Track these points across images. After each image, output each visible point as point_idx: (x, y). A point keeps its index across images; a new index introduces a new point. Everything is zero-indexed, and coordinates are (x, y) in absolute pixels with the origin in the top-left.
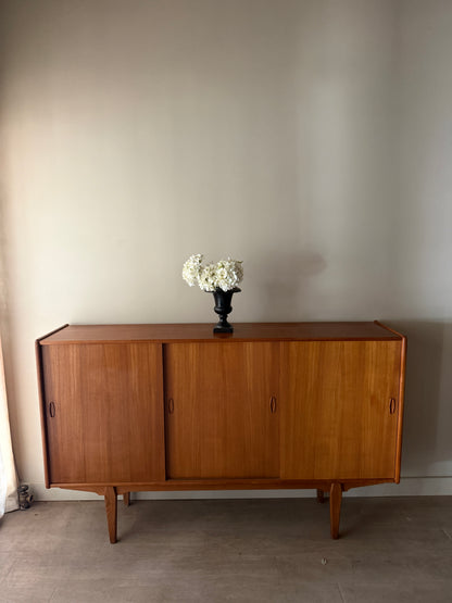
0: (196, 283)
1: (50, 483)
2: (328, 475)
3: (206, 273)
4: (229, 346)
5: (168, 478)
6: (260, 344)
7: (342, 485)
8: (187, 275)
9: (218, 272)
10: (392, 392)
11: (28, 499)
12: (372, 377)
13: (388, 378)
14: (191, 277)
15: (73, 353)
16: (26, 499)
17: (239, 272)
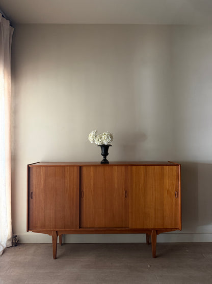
0: (94, 142)
1: (28, 229)
2: (150, 227)
3: (98, 137)
4: (107, 168)
5: (80, 228)
6: (120, 167)
7: (157, 231)
8: (90, 138)
9: (103, 137)
10: (176, 189)
11: (17, 241)
12: (167, 182)
13: (174, 182)
14: (92, 139)
15: (42, 170)
16: (16, 241)
17: (111, 137)
